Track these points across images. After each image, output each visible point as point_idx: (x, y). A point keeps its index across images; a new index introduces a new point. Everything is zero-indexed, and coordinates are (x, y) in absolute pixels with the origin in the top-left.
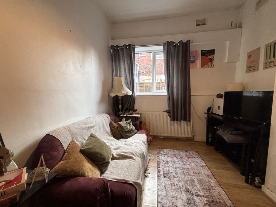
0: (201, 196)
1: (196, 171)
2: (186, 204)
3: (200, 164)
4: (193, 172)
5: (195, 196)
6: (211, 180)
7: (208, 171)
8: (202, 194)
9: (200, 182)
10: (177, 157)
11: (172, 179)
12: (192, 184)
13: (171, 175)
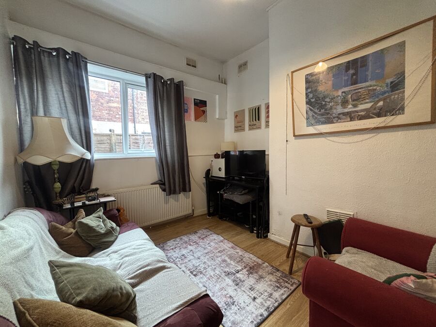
0: (241, 270)
1: (220, 249)
2: (236, 287)
3: (219, 240)
4: (219, 252)
5: (237, 274)
6: (237, 251)
7: (229, 243)
8: (240, 268)
9: (231, 257)
10: (190, 245)
11: (205, 272)
12: (227, 264)
13: (200, 269)
